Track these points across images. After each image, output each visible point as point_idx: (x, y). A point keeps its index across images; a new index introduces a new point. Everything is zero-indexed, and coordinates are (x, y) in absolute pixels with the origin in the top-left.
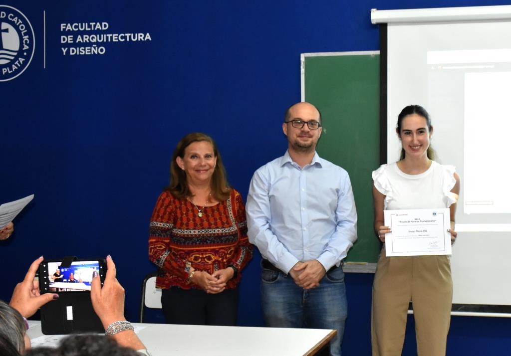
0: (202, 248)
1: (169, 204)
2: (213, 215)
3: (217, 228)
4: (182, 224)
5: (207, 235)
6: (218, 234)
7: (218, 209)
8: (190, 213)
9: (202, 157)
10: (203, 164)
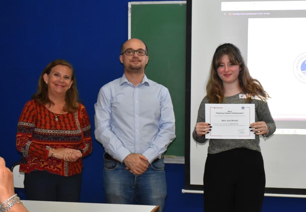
0: (55, 143)
1: (33, 110)
2: (64, 121)
3: (67, 130)
4: (41, 125)
5: (59, 134)
6: (67, 134)
7: (68, 117)
8: (47, 117)
9: (62, 76)
10: (62, 81)
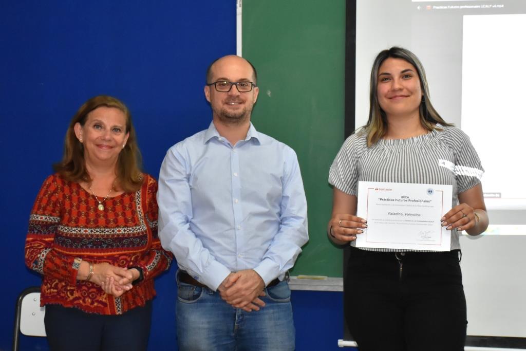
0: (95, 254)
1: (55, 191)
2: (114, 210)
3: (118, 226)
4: (70, 220)
5: (103, 236)
6: (118, 235)
7: (122, 202)
8: (83, 205)
9: (108, 128)
10: (108, 137)
